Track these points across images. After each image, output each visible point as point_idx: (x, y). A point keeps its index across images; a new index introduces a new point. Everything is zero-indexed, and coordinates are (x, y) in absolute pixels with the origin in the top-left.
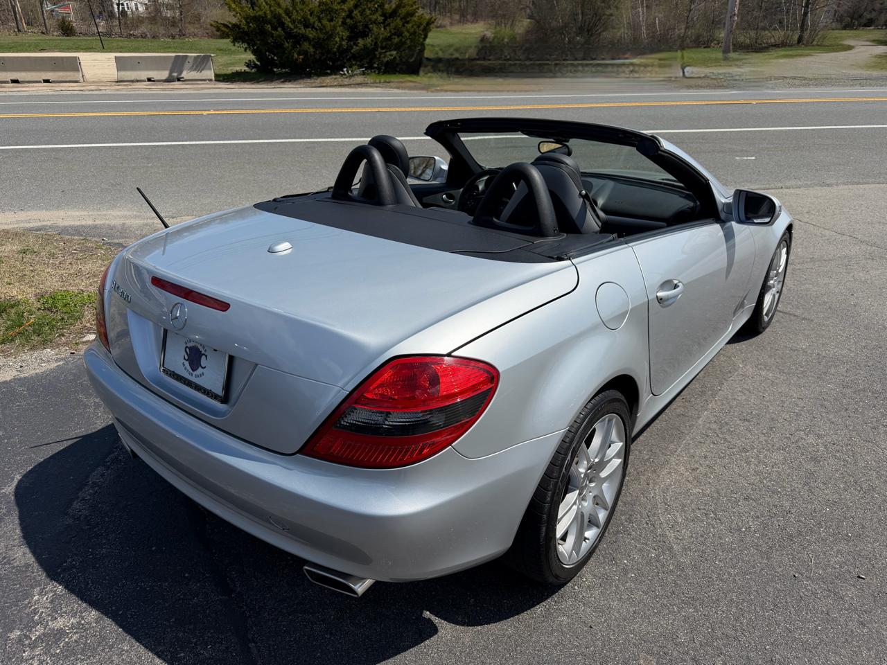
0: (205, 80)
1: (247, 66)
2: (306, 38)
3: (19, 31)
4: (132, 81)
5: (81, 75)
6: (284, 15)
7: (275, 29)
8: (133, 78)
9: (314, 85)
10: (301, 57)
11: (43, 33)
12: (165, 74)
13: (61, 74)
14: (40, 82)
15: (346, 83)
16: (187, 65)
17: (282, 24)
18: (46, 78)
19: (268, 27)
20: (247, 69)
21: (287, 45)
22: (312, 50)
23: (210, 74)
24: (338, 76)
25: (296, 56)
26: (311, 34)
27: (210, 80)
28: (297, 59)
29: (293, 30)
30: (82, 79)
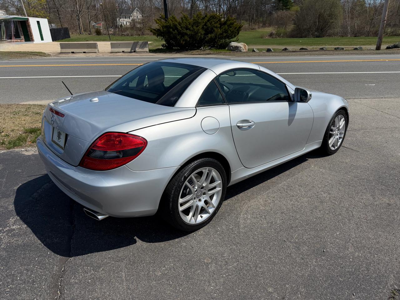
0: (145, 52)
1: (163, 46)
2: (186, 34)
3: (80, 33)
4: (116, 52)
5: (97, 50)
6: (178, 25)
7: (174, 30)
8: (116, 51)
9: (188, 54)
10: (184, 42)
11: (89, 34)
12: (129, 50)
13: (90, 50)
14: (82, 53)
15: (202, 53)
16: (138, 46)
17: (177, 29)
18: (84, 51)
19: (171, 30)
20: (162, 48)
21: (178, 37)
22: (188, 39)
23: (147, 49)
24: (199, 50)
25: (182, 42)
26: (188, 32)
27: (147, 52)
28: (182, 43)
29: (181, 31)
30: (97, 52)
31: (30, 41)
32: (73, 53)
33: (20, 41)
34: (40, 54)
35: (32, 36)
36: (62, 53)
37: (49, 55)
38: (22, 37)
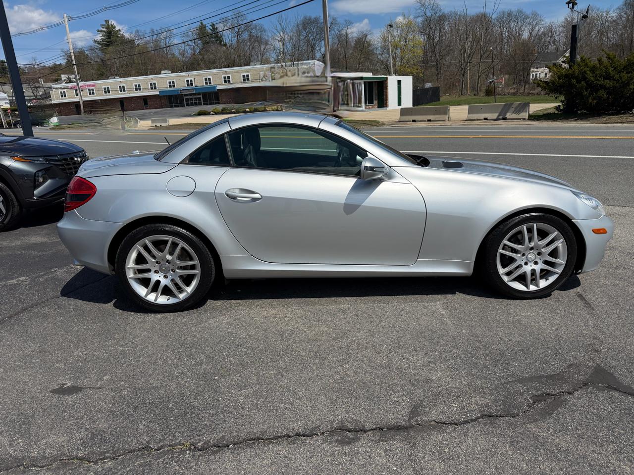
0: (520, 119)
1: (557, 110)
2: (603, 87)
3: (462, 94)
4: (474, 120)
5: (447, 116)
6: (588, 72)
7: (579, 82)
8: (475, 118)
9: (599, 122)
10: (595, 101)
11: (475, 95)
12: (495, 116)
13: (437, 116)
15: (628, 120)
16: (512, 110)
17: (585, 79)
19: (574, 81)
20: (556, 112)
21: (585, 93)
22: (605, 96)
23: (525, 115)
24: (627, 115)
25: (590, 100)
26: (608, 83)
27: (524, 119)
28: (591, 103)
29: (593, 82)
30: (447, 119)
31: (383, 107)
32: (414, 121)
33: (372, 108)
34: (373, 123)
35: (387, 100)
36: (401, 121)
37: (383, 124)
38: (376, 102)
